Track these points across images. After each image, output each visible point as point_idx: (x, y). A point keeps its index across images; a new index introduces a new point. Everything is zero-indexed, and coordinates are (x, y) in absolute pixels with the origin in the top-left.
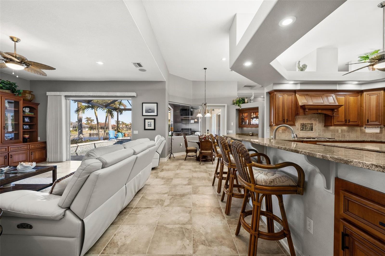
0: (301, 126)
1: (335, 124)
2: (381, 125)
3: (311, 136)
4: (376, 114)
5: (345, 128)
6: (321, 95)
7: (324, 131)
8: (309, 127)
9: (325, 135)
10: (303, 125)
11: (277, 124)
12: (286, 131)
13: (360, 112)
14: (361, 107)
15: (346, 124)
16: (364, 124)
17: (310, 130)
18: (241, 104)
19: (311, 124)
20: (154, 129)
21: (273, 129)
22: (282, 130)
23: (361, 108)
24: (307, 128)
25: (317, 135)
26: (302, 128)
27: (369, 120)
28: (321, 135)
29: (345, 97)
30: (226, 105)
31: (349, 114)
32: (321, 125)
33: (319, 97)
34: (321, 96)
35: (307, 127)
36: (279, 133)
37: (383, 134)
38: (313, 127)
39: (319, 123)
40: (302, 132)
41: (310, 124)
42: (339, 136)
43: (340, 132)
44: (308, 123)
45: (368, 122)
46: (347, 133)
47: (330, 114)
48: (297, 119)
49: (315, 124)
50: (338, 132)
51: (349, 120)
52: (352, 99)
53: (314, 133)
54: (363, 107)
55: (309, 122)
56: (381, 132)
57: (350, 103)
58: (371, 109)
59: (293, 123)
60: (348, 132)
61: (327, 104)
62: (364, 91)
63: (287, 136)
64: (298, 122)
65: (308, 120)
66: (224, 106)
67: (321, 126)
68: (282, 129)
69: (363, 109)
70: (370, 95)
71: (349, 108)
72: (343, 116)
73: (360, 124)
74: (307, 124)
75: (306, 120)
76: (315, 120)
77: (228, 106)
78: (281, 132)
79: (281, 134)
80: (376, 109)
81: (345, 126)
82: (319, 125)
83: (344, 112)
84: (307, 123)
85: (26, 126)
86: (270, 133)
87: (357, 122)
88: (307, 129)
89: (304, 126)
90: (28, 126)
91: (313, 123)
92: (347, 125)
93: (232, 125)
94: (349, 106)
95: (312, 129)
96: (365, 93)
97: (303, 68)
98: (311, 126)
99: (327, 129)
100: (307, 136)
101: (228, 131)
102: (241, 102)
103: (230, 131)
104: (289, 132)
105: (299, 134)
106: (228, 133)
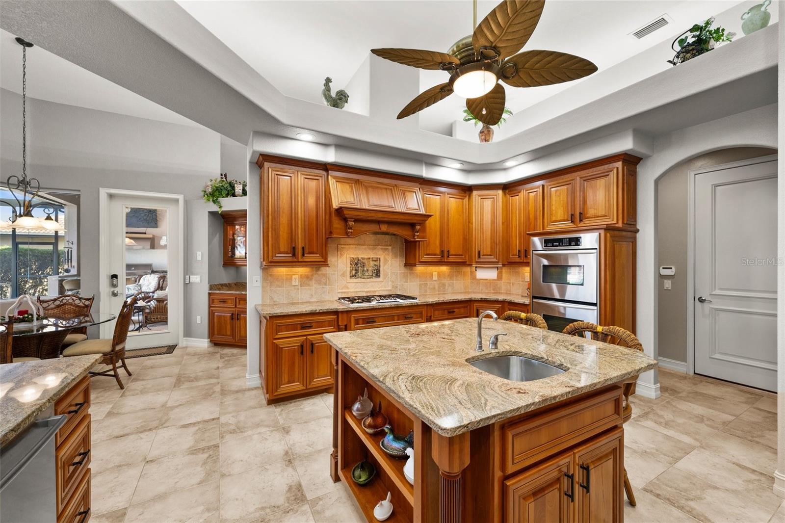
0: (351, 264)
1: (422, 260)
2: (498, 262)
3: (375, 291)
4: (491, 239)
5: (444, 269)
6: (390, 187)
7: (405, 276)
8: (370, 268)
9: (406, 287)
10: (356, 264)
11: (271, 262)
12: (311, 280)
13: (468, 234)
14: (469, 222)
15: (443, 260)
16: (474, 261)
17: (372, 276)
18: (223, 197)
19: (375, 261)
21: (271, 275)
22: (301, 277)
23: (469, 227)
24: (367, 270)
25: (390, 288)
26: (354, 272)
27: (482, 253)
28: (397, 287)
29: (441, 198)
30: (181, 198)
31: (448, 238)
32: (398, 263)
33: (384, 191)
34: (391, 189)
35: (365, 269)
36: (293, 288)
37: (503, 281)
38: (381, 269)
39: (392, 258)
40: (354, 280)
41: (373, 261)
42: (434, 288)
43: (436, 279)
44: (370, 258)
45: (479, 257)
46: (448, 279)
47: (408, 235)
48: (343, 246)
49: (386, 261)
50: (433, 277)
51: (448, 251)
52: (453, 202)
53: (383, 283)
54: (472, 224)
55: (372, 255)
56: (500, 277)
57: (450, 213)
58: (484, 228)
59: (322, 257)
60: (451, 276)
61: (402, 211)
62: (473, 188)
63: (315, 294)
64: (345, 255)
65: (370, 249)
66: (177, 201)
67: (398, 265)
68: (301, 275)
69: (472, 227)
70: (483, 198)
71: (448, 225)
72: (438, 242)
73: (467, 260)
74: (365, 261)
75: (365, 249)
76: (385, 248)
77: (186, 203)
78: (297, 284)
79: (298, 289)
80: (491, 230)
81: (442, 265)
82: (393, 262)
83: (438, 233)
84: (366, 257)
86: (263, 287)
87: (462, 255)
88: (367, 274)
89: (359, 265)
91: (380, 258)
92: (445, 262)
93: (198, 259)
94: (448, 220)
95: (377, 274)
96: (475, 193)
97: (338, 101)
98: (375, 265)
99: (410, 273)
100: (366, 292)
101: (188, 276)
102: (224, 192)
103: (193, 276)
104: (320, 284)
105: (348, 288)
106: (187, 284)
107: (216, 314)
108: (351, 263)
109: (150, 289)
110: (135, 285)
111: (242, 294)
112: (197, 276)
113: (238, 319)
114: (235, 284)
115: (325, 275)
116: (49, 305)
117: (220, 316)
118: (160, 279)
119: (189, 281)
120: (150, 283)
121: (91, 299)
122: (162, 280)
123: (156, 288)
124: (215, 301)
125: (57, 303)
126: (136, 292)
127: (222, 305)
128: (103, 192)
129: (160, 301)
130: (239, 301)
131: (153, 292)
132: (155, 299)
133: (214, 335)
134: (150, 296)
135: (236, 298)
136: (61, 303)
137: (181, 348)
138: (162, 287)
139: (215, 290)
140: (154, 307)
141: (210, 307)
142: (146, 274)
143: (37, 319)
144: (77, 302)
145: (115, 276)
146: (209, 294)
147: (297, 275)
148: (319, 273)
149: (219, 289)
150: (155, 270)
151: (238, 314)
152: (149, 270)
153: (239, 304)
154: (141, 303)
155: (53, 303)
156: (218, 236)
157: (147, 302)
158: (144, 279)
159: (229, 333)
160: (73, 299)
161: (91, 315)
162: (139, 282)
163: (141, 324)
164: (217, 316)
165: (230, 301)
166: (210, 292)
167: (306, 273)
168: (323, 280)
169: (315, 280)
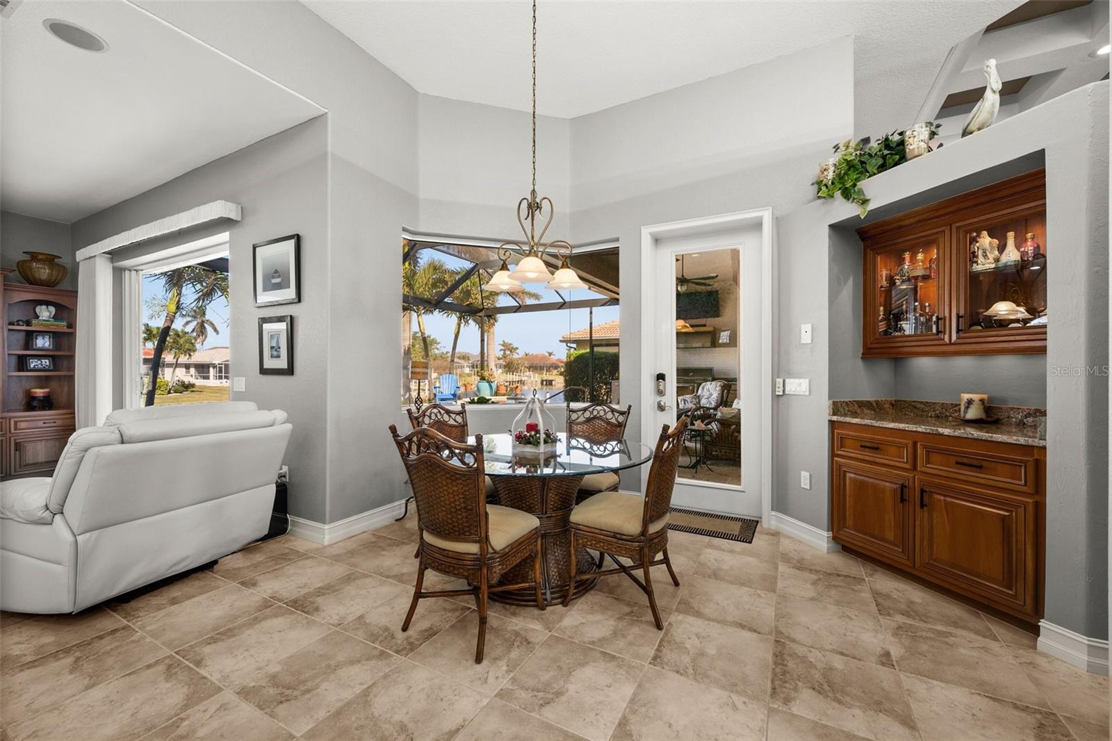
18: (872, 176)
20: (290, 371)
30: (767, 216)
66: (760, 223)
77: (778, 222)
85: (39, 360)
90: (47, 361)
93: (803, 341)
101: (781, 380)
102: (872, 165)
103: (792, 380)
106: (778, 396)
107: (848, 475)
109: (711, 403)
110: (692, 396)
111: (942, 435)
112: (802, 381)
113: (922, 506)
114: (893, 405)
116: (578, 418)
117: (862, 483)
118: (723, 388)
119: (784, 391)
120: (711, 395)
121: (625, 414)
122: (726, 391)
123: (719, 402)
124: (848, 442)
125: (587, 414)
126: (694, 407)
127: (868, 455)
128: (646, 233)
129: (724, 423)
130: (928, 452)
131: (715, 409)
132: (718, 420)
133: (845, 526)
134: (711, 415)
135: (915, 444)
136: (592, 416)
137: (768, 534)
138: (726, 401)
139: (845, 415)
140: (717, 434)
141: (833, 454)
142: (706, 381)
143: (546, 442)
144: (609, 415)
145: (661, 377)
146: (831, 422)
149: (855, 415)
150: (716, 377)
151: (922, 491)
152: (708, 376)
153: (928, 462)
154: (699, 425)
155: (583, 414)
156: (851, 282)
157: (706, 425)
158: (703, 388)
159: (890, 535)
160: (604, 411)
161: (625, 441)
162: (697, 392)
163: (698, 458)
164: (854, 481)
165: (893, 450)
166: (835, 418)
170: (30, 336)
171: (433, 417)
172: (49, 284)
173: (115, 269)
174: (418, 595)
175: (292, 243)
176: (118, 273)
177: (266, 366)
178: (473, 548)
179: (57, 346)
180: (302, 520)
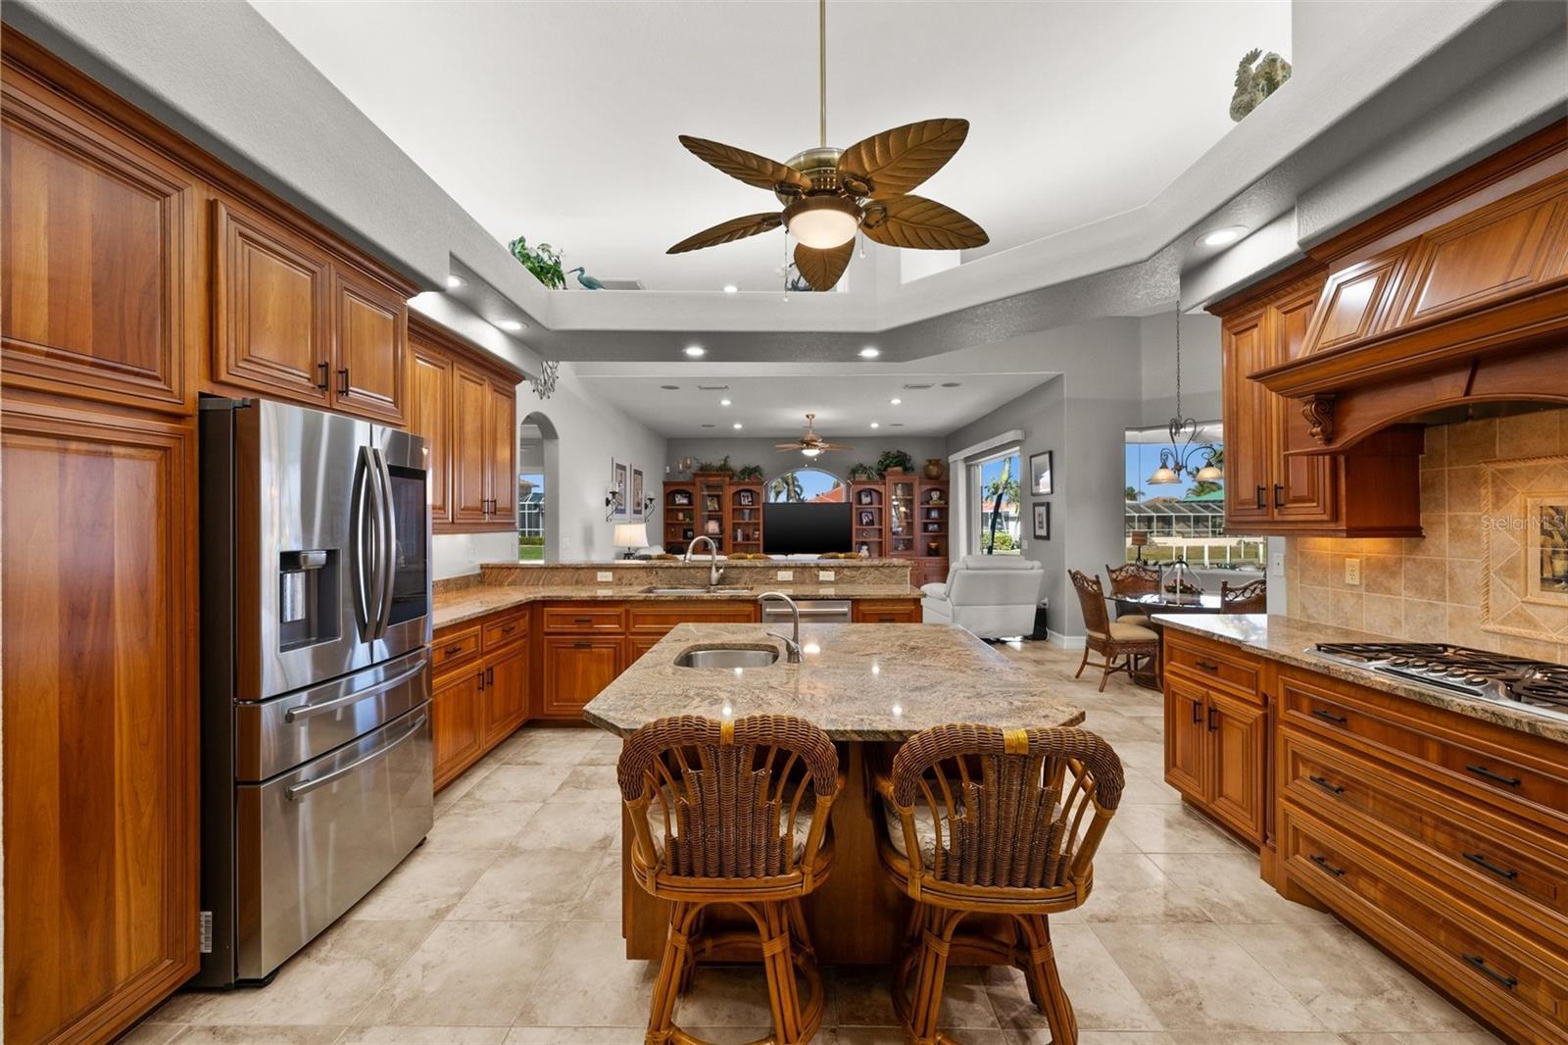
0: (1544, 532)
12: (1394, 575)
20: (1048, 537)
21: (1302, 554)
22: (1368, 565)
26: (1560, 566)
36: (1348, 591)
40: (1561, 597)
48: (1503, 467)
59: (1324, 508)
63: (1406, 618)
68: (1368, 559)
78: (1357, 582)
79: (1360, 597)
85: (933, 525)
86: (1288, 579)
90: (937, 526)
104: (1421, 590)
105: (1530, 622)
108: (1547, 526)
115: (1437, 567)
147: (1357, 557)
148: (1420, 557)
167: (1382, 555)
168: (1431, 580)
169: (1405, 577)
170: (929, 510)
171: (1130, 572)
172: (937, 478)
173: (967, 466)
174: (1085, 663)
175: (1047, 456)
176: (968, 469)
177: (1037, 534)
178: (1102, 636)
179: (940, 516)
180: (1054, 633)
